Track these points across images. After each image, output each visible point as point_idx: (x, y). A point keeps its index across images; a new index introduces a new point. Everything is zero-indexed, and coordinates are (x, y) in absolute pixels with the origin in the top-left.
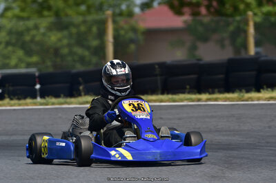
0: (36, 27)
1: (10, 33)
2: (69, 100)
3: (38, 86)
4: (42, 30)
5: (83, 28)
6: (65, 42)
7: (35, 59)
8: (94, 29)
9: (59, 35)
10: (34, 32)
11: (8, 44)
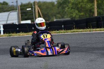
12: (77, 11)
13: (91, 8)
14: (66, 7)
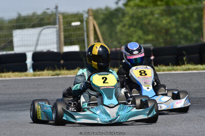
0: (152, 13)
1: (132, 17)
2: (175, 67)
3: (152, 58)
4: (156, 16)
5: (187, 14)
6: (173, 24)
7: (150, 37)
8: (195, 15)
9: (169, 19)
10: (150, 17)
11: (130, 26)
12: (140, 33)
13: (169, 26)
14: (118, 24)
